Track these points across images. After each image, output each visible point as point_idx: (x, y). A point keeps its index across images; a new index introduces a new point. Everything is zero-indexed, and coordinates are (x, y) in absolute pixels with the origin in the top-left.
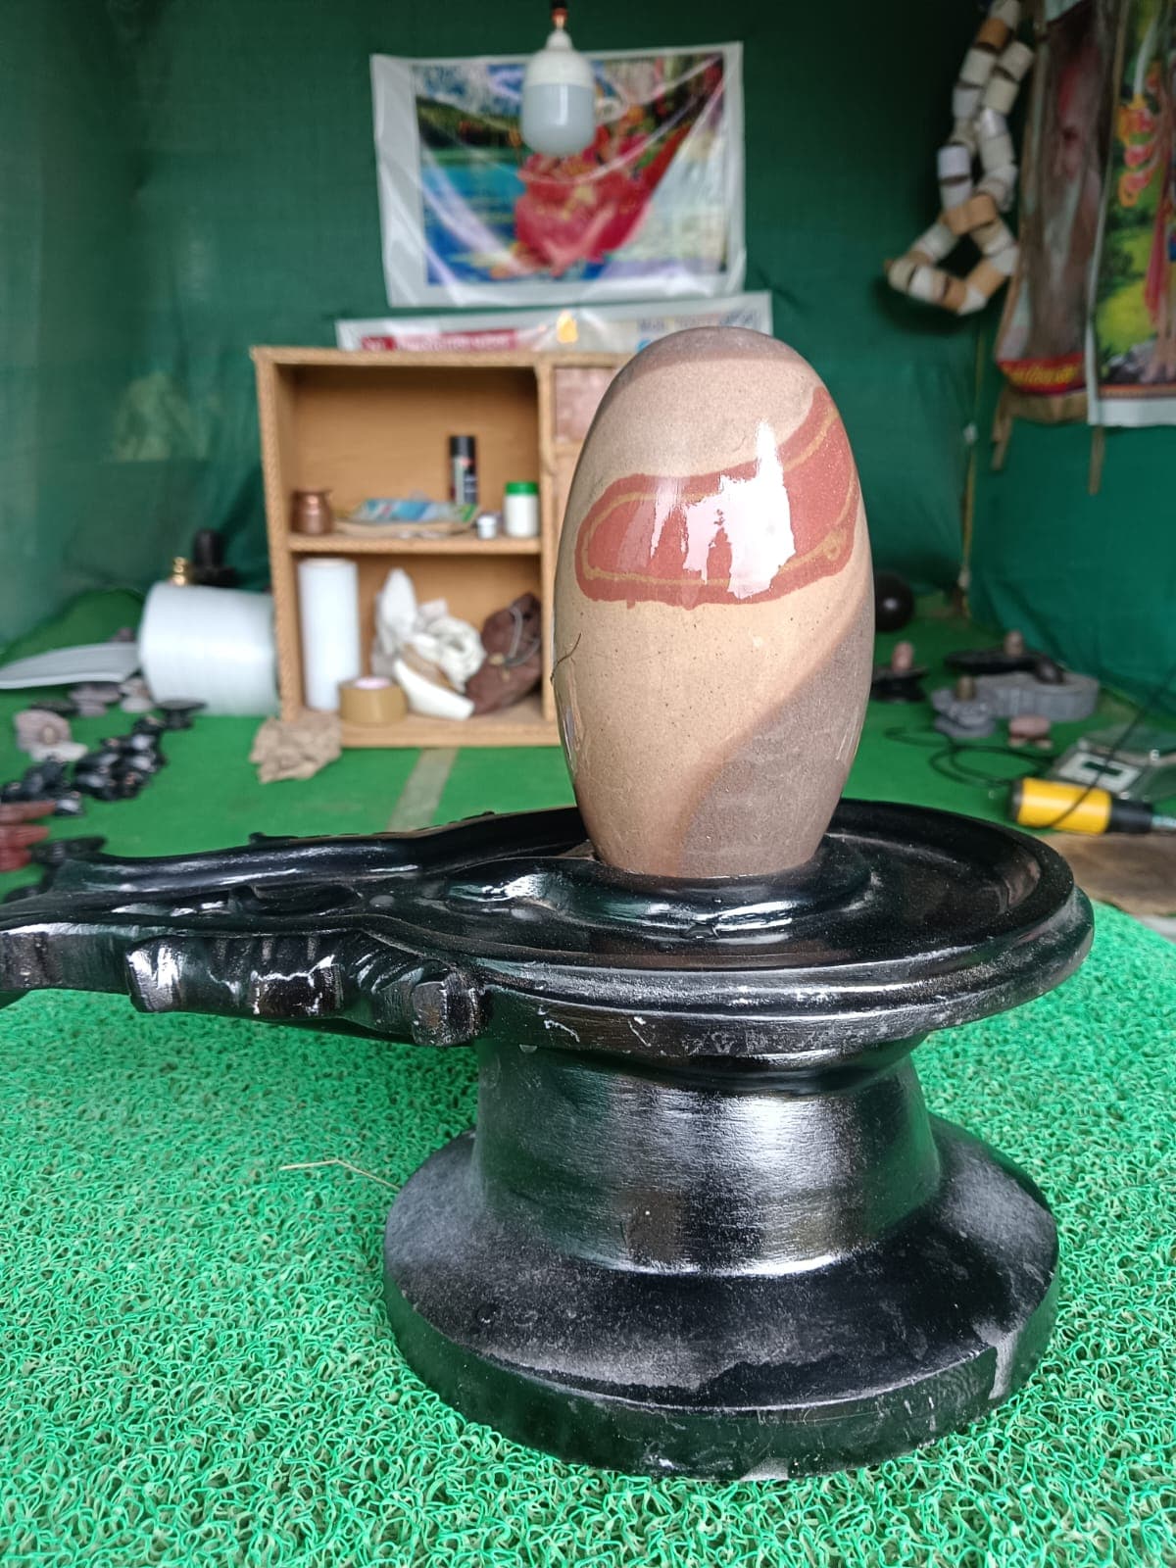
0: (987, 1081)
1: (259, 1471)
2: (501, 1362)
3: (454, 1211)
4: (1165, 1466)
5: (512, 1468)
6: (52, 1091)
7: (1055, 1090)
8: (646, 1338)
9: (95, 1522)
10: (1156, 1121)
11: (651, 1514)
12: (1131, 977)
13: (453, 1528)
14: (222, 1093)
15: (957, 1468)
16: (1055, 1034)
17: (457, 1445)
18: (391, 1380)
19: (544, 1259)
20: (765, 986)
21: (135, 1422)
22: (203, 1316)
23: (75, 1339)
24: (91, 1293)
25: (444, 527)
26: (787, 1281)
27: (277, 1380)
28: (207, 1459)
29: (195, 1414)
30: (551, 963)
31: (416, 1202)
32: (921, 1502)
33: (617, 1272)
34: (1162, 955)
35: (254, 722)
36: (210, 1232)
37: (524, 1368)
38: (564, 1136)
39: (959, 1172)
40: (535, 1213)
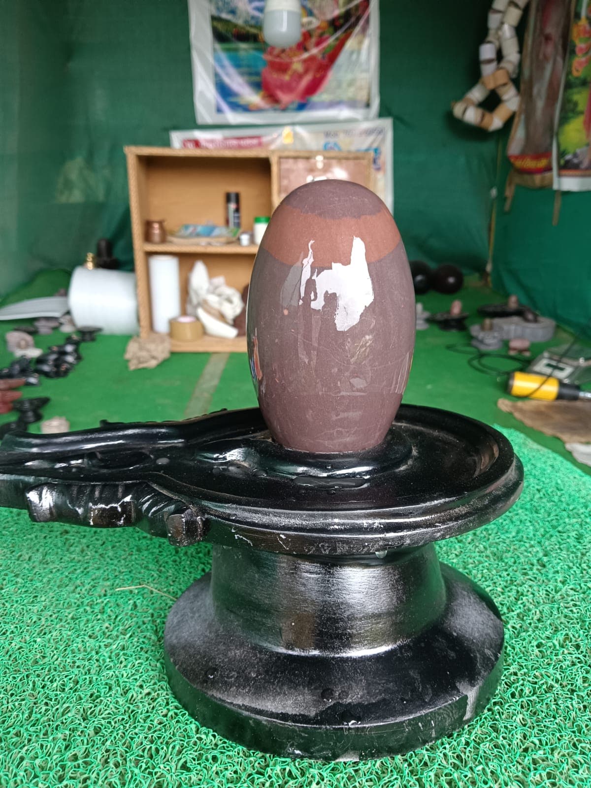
0: (477, 544)
1: (94, 752)
2: (217, 699)
3: (200, 616)
4: (550, 757)
5: (222, 753)
6: (5, 545)
7: (512, 549)
8: (290, 688)
9: (10, 779)
10: (562, 568)
11: (289, 779)
12: (555, 489)
13: (189, 784)
14: (91, 547)
15: (445, 755)
16: (514, 519)
17: (195, 739)
18: (164, 704)
19: (242, 645)
20: (348, 519)
21: (34, 725)
22: (73, 667)
23: (7, 680)
24: (18, 654)
25: (223, 240)
26: (363, 660)
27: (107, 703)
28: (69, 745)
29: (64, 721)
30: (240, 505)
31: (181, 610)
32: (425, 774)
33: (278, 653)
34: (572, 477)
35: (126, 338)
36: (79, 621)
37: (228, 703)
38: (252, 584)
39: (455, 600)
40: (238, 621)
